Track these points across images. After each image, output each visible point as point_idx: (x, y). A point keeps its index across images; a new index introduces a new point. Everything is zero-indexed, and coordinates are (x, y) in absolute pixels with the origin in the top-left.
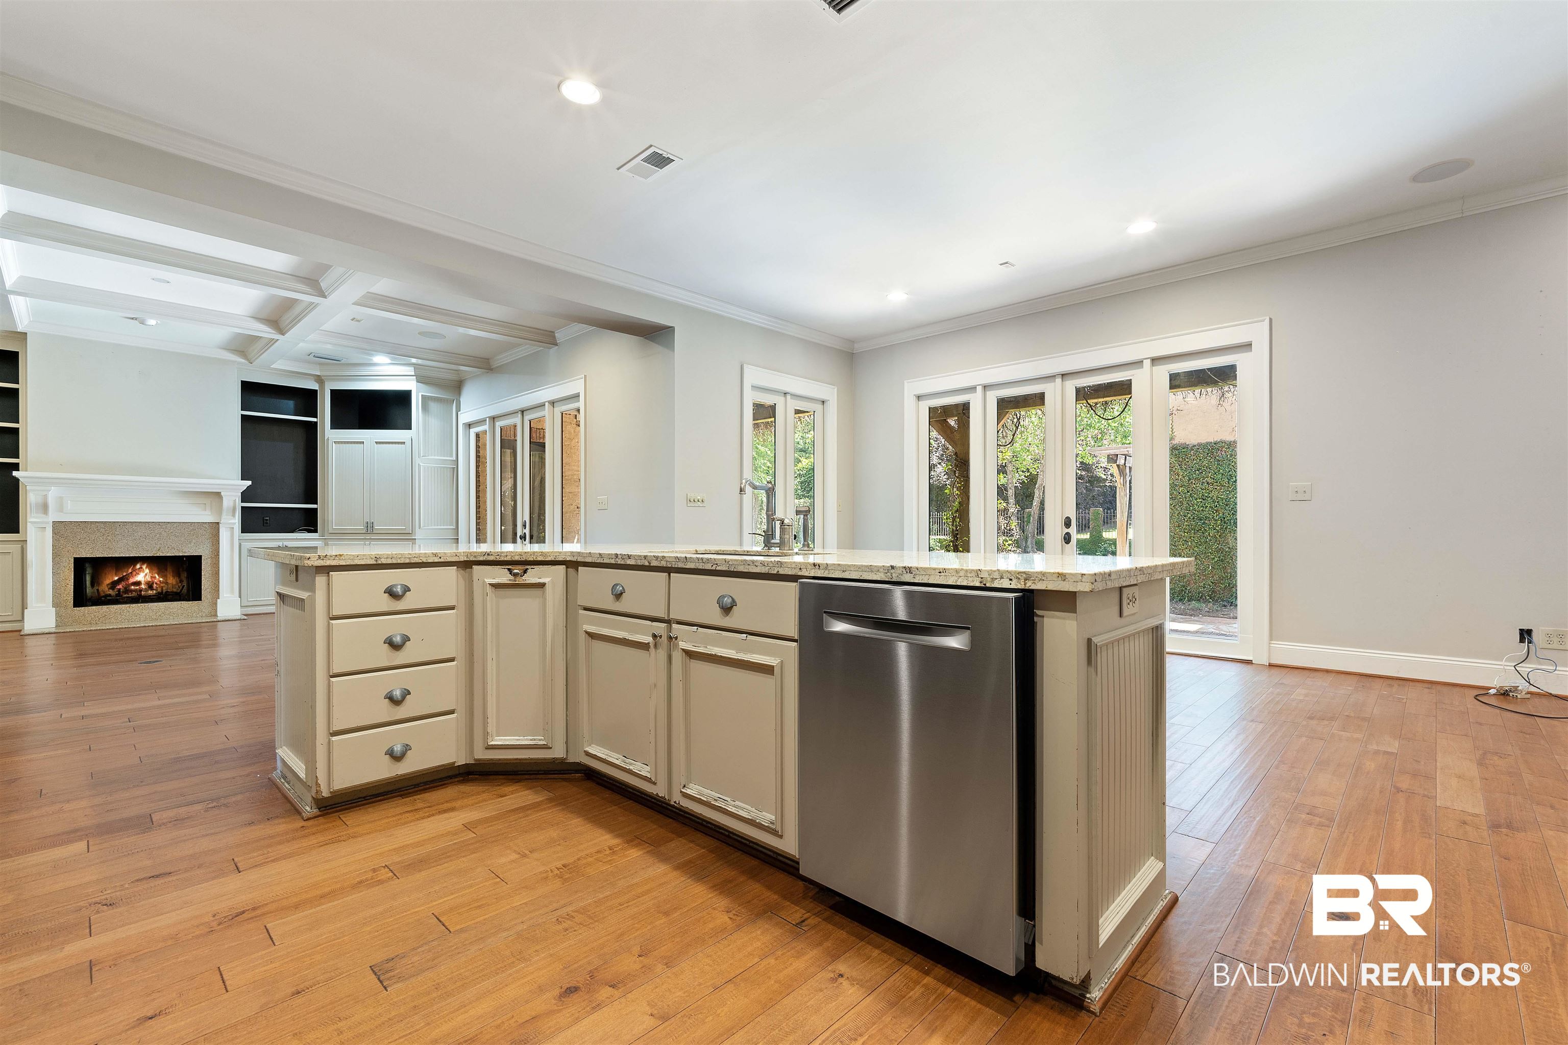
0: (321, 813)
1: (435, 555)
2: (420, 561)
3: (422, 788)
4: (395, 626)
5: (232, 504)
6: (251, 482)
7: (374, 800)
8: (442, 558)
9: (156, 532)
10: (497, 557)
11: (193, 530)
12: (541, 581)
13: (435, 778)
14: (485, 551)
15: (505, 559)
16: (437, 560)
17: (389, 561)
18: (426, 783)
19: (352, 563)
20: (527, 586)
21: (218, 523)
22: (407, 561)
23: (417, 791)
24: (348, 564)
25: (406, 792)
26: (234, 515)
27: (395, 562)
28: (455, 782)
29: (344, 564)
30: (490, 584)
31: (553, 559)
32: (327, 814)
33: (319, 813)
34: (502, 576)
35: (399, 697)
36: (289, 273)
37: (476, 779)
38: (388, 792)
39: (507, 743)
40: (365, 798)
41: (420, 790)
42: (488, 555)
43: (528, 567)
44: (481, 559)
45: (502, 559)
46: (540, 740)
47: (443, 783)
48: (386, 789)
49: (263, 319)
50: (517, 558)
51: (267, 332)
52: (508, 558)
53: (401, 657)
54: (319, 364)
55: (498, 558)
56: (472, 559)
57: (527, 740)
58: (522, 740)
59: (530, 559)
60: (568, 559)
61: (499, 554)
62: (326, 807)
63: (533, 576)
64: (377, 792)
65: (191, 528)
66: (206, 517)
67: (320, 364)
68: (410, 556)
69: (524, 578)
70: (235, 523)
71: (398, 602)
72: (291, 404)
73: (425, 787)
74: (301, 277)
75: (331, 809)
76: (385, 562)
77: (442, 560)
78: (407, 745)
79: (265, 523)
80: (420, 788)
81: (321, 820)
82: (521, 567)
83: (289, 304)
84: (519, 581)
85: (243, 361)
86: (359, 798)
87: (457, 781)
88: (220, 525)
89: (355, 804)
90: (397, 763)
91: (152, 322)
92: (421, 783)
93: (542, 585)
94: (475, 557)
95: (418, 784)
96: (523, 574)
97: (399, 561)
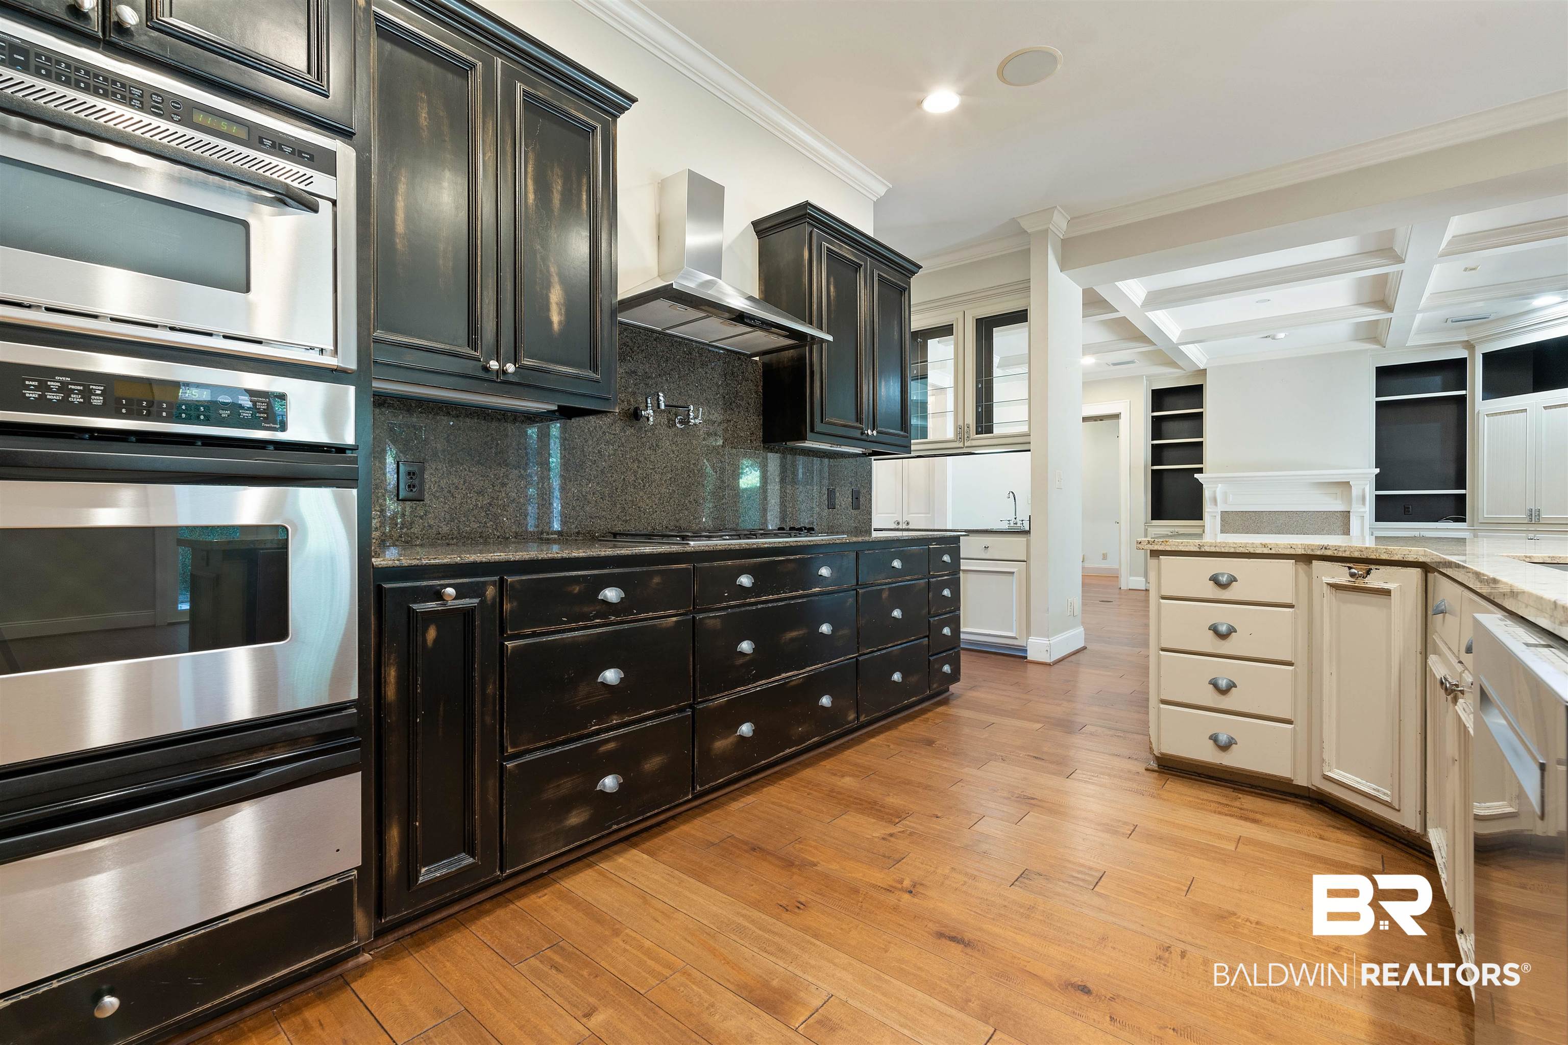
0: (1159, 770)
1: (1265, 546)
2: (1247, 551)
3: (1259, 791)
4: (1223, 615)
5: (1360, 493)
6: (1379, 469)
7: (1206, 780)
8: (1273, 549)
9: (1294, 519)
10: (1335, 552)
11: (1326, 518)
12: (1386, 586)
13: (1279, 789)
14: (1323, 544)
15: (1344, 555)
16: (1266, 551)
17: (1213, 549)
18: (1265, 789)
19: (1177, 549)
20: (1370, 590)
21: (1349, 512)
22: (1232, 550)
23: (1252, 792)
24: (1173, 549)
25: (1240, 787)
26: (1364, 503)
27: (1218, 550)
28: (1299, 803)
29: (1170, 549)
30: (1328, 584)
31: (1401, 559)
32: (1163, 773)
33: (1157, 769)
34: (1340, 574)
35: (1224, 686)
36: (1355, 253)
37: (1325, 812)
38: (1224, 780)
39: (1344, 780)
40: (1199, 775)
41: (1255, 793)
42: (1326, 548)
43: (1373, 567)
44: (1319, 553)
45: (1340, 554)
46: (1385, 794)
47: (1284, 797)
48: (1222, 776)
49: (1368, 303)
50: (1356, 554)
51: (1376, 314)
52: (1347, 554)
53: (1225, 647)
54: (1465, 327)
55: (1336, 554)
56: (1309, 552)
57: (1369, 787)
58: (1363, 785)
59: (1371, 557)
60: (1421, 560)
61: (1337, 547)
62: (1164, 766)
63: (1378, 578)
64: (1212, 775)
65: (1324, 516)
66: (1338, 506)
67: (1467, 327)
68: (1235, 546)
69: (1366, 580)
70: (1365, 512)
71: (1224, 591)
72: (1438, 379)
73: (1262, 792)
74: (1373, 251)
75: (1168, 770)
76: (1208, 550)
77: (1273, 552)
78: (1232, 738)
79: (1406, 510)
80: (1256, 791)
81: (1156, 775)
82: (1364, 567)
83: (1382, 281)
84: (1360, 583)
85: (1377, 346)
86: (1195, 772)
87: (1303, 804)
88: (1351, 513)
89: (1188, 776)
90: (1221, 752)
91: (1281, 335)
92: (1260, 787)
93: (1387, 593)
94: (1312, 550)
95: (1256, 786)
96: (1365, 575)
97: (1223, 550)
